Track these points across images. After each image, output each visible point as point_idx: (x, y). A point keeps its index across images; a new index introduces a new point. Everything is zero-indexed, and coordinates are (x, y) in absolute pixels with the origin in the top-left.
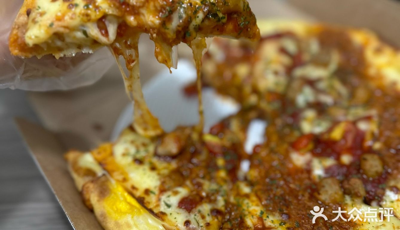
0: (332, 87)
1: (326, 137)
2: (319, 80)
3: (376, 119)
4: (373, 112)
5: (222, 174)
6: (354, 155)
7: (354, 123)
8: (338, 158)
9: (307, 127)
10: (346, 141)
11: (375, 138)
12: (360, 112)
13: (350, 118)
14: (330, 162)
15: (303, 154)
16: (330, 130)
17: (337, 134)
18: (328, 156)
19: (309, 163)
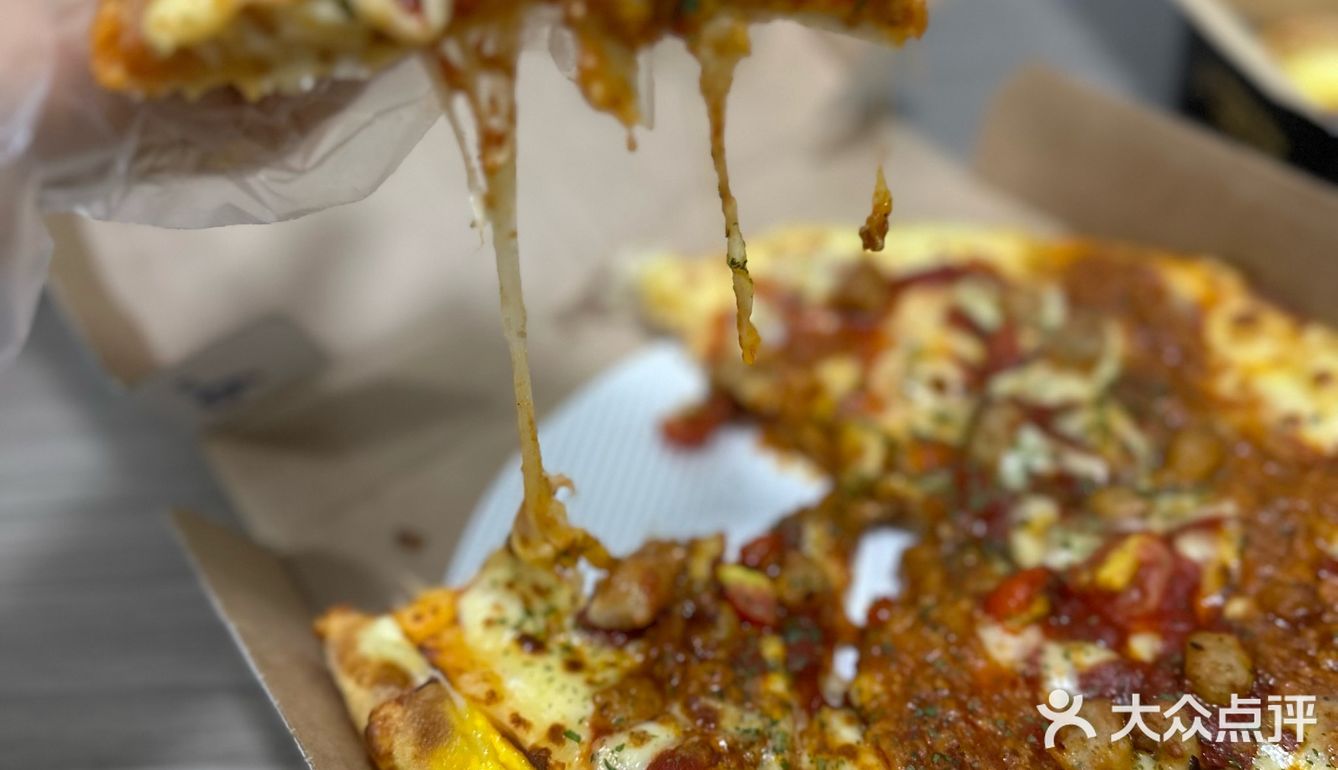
0: (1105, 430)
1: (1084, 578)
2: (1068, 408)
3: (1233, 529)
4: (1228, 508)
5: (778, 685)
6: (1165, 635)
7: (1168, 540)
8: (1120, 645)
9: (1029, 550)
10: (1144, 593)
11: (1232, 586)
12: (1189, 507)
13: (1157, 524)
14: (1095, 655)
15: (1015, 632)
16: (1097, 559)
17: (1116, 571)
18: (1093, 637)
19: (1034, 658)
